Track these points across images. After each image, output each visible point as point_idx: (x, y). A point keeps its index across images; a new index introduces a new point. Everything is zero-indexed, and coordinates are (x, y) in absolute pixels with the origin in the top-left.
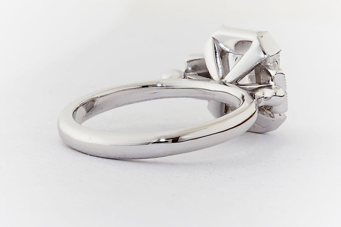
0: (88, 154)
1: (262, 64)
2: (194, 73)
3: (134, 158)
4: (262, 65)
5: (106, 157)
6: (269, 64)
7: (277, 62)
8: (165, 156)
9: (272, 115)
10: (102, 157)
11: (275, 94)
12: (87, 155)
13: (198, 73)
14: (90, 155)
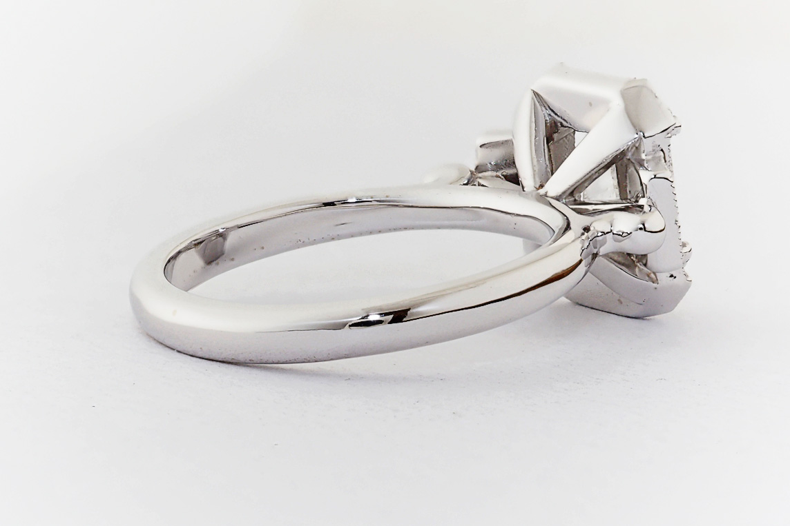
0: (174, 350)
1: (629, 155)
2: (495, 174)
3: (264, 362)
4: (628, 158)
5: (207, 357)
6: (643, 156)
7: (662, 150)
8: (332, 359)
9: (653, 275)
10: (201, 356)
11: (642, 226)
12: (171, 351)
13: (504, 173)
14: (179, 352)
